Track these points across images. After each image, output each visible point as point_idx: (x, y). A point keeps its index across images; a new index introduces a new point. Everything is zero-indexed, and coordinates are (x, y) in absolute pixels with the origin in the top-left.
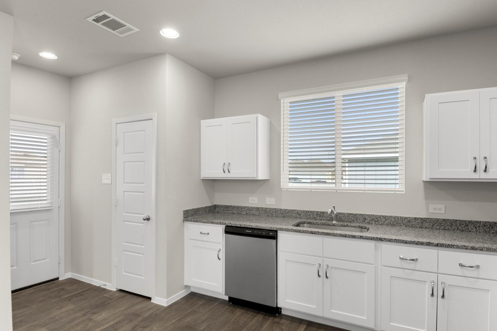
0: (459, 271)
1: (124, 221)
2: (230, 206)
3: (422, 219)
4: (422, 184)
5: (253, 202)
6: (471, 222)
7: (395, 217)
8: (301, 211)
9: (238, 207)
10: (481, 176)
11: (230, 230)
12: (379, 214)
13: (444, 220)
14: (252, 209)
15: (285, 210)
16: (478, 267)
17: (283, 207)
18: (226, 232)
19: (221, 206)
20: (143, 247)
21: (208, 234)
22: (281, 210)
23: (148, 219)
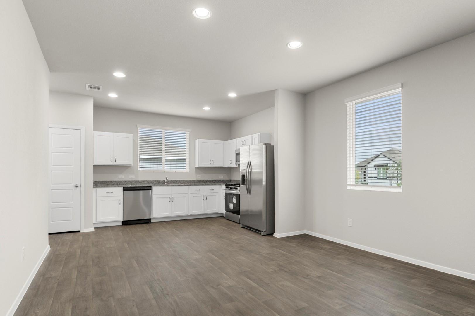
0: (210, 191)
1: (52, 190)
2: (105, 181)
3: (195, 180)
4: (194, 169)
5: (121, 178)
6: (208, 180)
7: (186, 180)
8: (150, 181)
9: (112, 181)
10: (212, 165)
11: (125, 189)
12: (181, 180)
13: (201, 180)
14: (122, 181)
15: (141, 181)
16: (214, 189)
17: (140, 180)
18: (124, 190)
19: (99, 181)
20: (72, 203)
21: (112, 192)
22: (139, 181)
23: (77, 187)
